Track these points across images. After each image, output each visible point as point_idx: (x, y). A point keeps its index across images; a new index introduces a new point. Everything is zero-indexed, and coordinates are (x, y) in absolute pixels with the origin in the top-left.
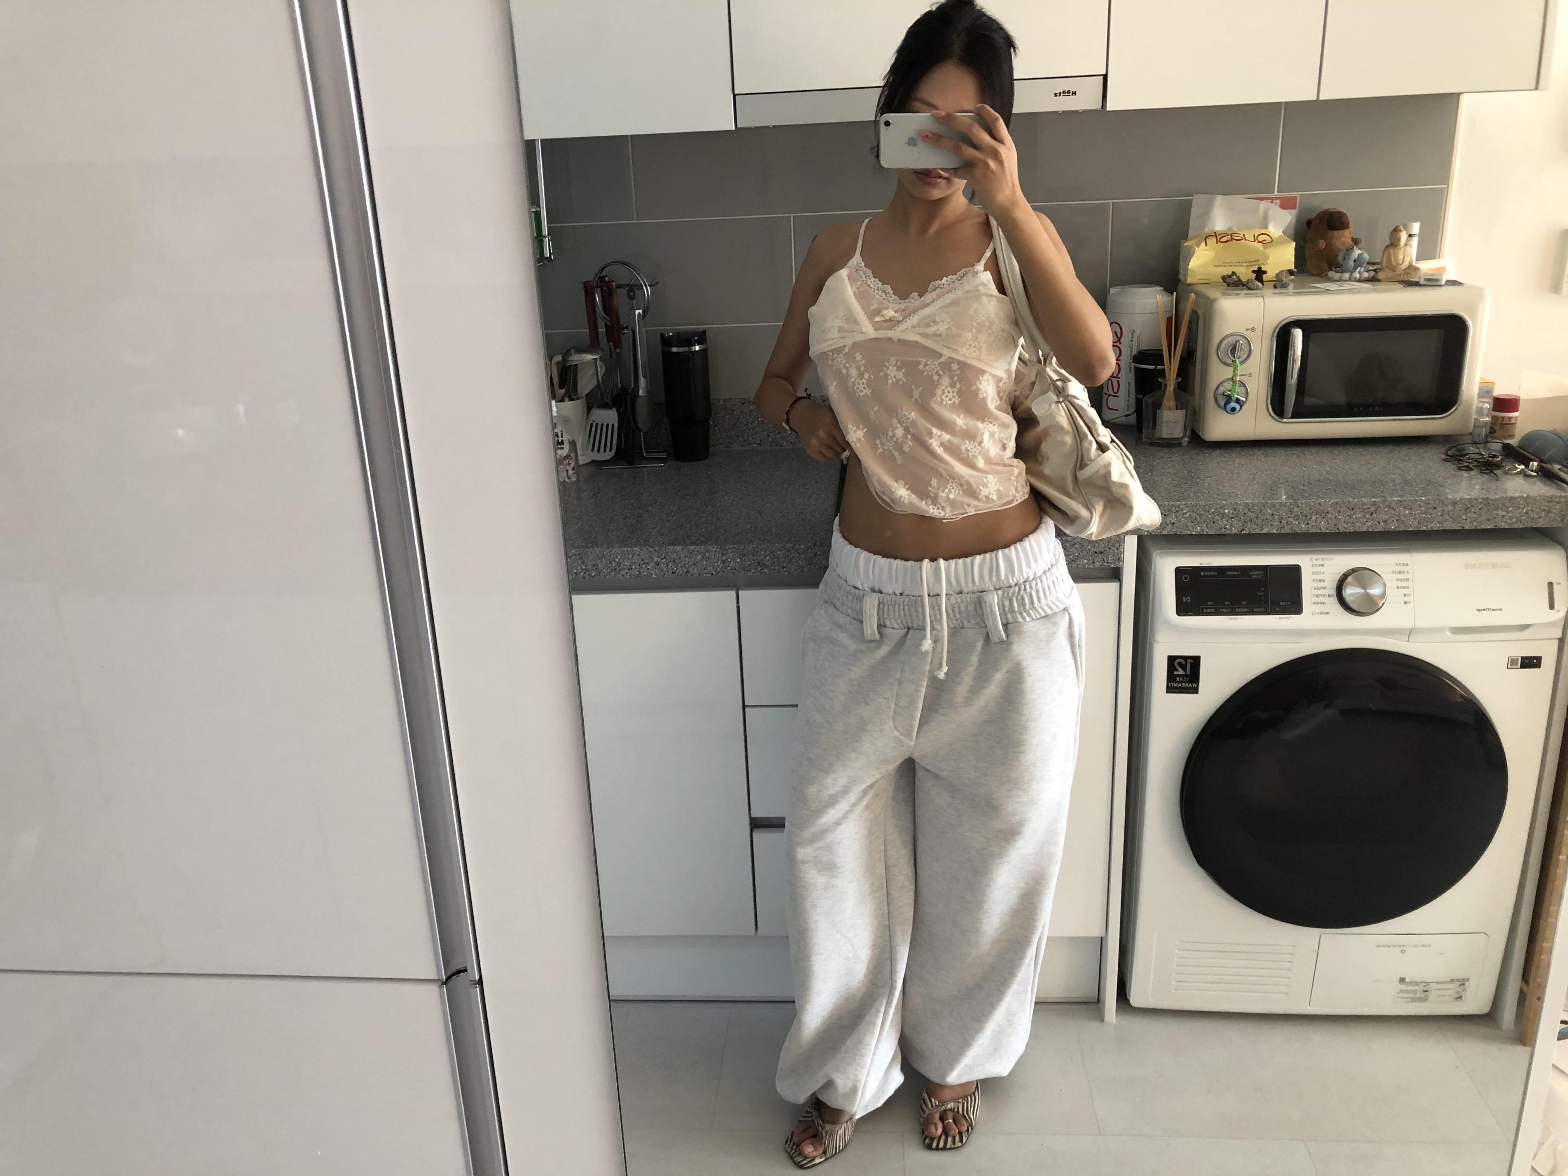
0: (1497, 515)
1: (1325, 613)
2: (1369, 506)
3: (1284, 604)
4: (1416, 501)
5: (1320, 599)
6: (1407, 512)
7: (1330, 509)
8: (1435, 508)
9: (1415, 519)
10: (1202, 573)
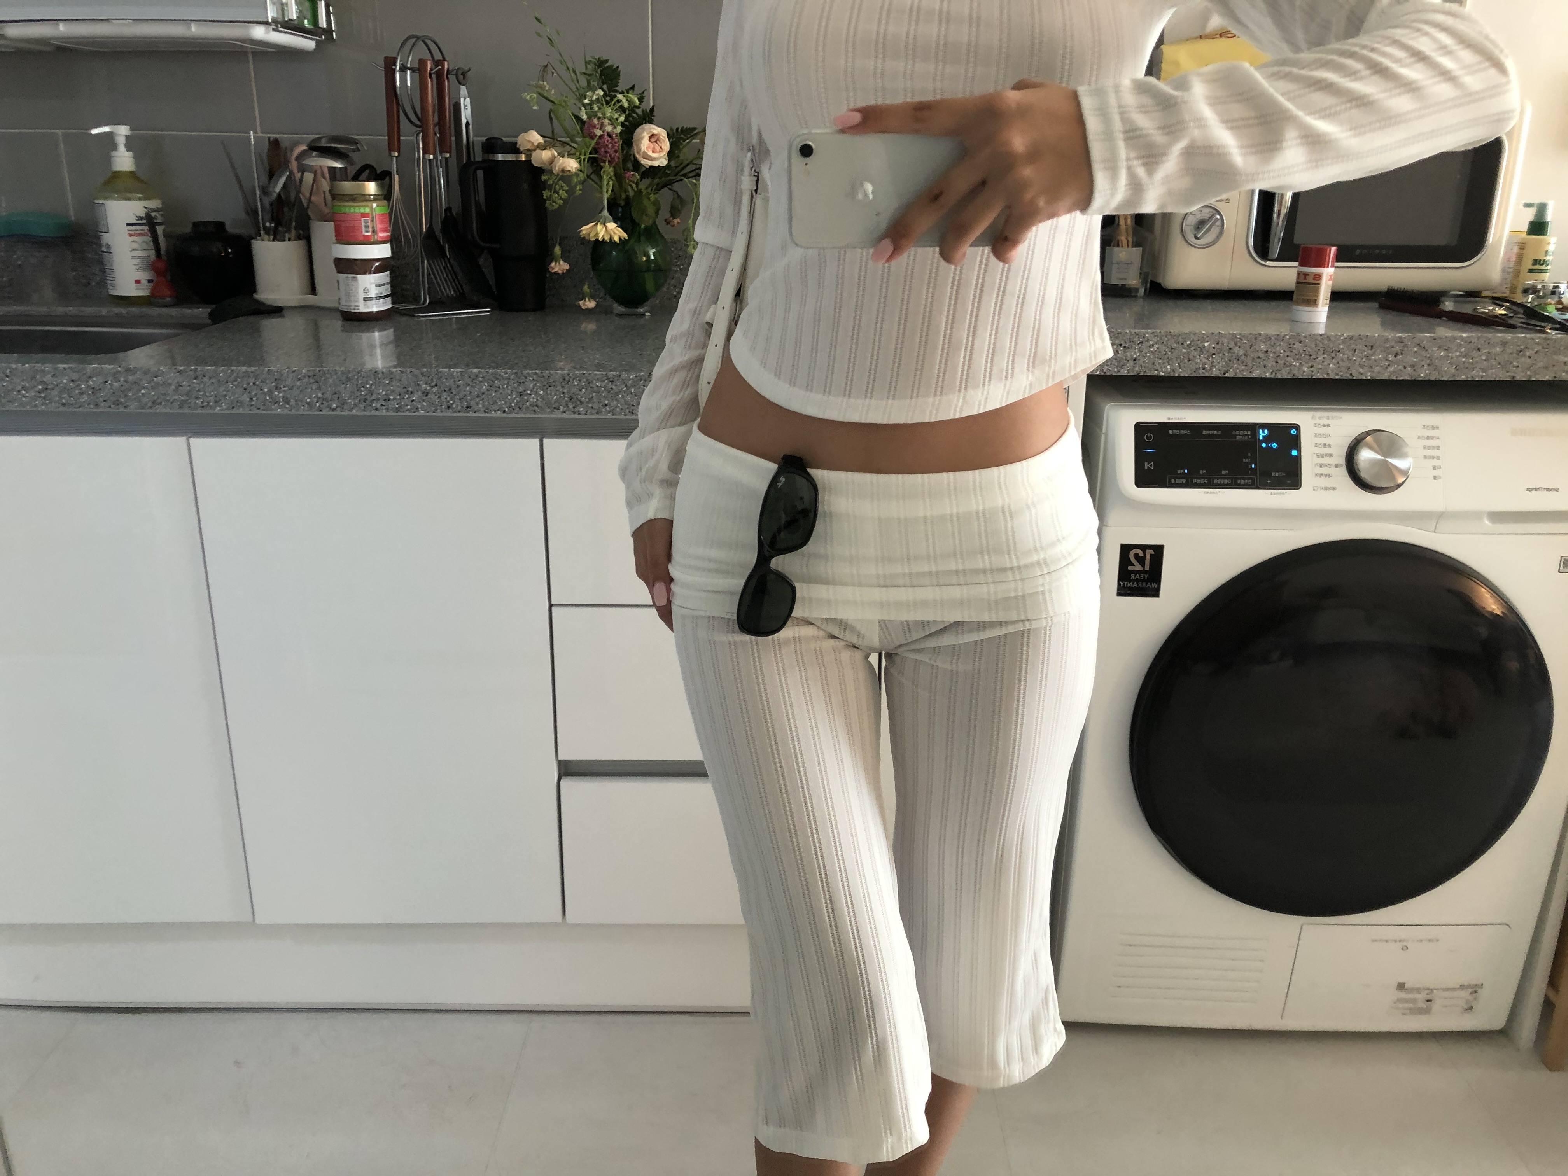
0: (1558, 362)
1: (1330, 489)
2: (1393, 344)
3: (1277, 474)
4: (1455, 338)
5: (1325, 470)
6: (1442, 354)
7: (1342, 346)
8: (1479, 349)
9: (1451, 364)
10: (1171, 432)
